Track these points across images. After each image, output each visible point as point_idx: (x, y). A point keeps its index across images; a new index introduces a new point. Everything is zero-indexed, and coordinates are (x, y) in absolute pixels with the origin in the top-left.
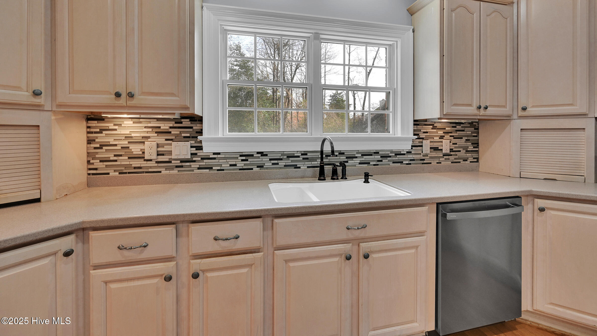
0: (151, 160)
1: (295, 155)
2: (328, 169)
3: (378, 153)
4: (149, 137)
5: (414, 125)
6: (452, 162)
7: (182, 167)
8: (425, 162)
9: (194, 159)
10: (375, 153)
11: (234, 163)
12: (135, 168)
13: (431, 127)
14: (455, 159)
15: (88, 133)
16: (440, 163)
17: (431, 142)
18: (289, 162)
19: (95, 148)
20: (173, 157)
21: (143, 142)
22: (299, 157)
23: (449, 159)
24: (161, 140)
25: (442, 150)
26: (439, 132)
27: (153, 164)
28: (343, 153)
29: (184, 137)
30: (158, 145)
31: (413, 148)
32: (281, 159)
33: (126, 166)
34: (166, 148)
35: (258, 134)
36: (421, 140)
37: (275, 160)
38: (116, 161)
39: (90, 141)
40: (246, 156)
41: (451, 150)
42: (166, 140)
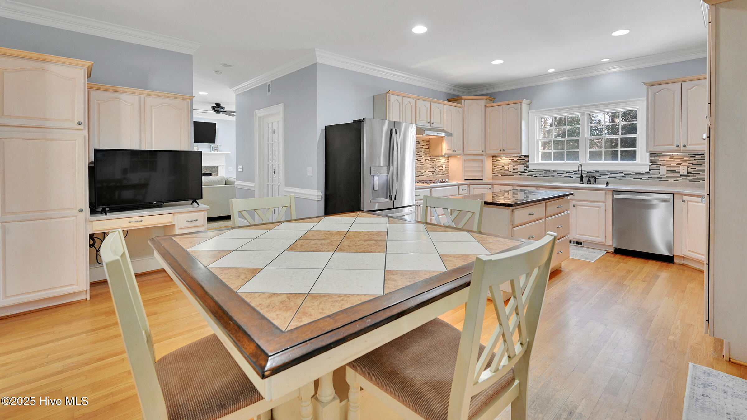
0: (511, 171)
1: (570, 172)
2: (585, 179)
3: (623, 172)
4: (510, 163)
5: (650, 156)
6: (690, 181)
7: (521, 174)
8: (662, 179)
9: (526, 172)
10: (619, 172)
11: (541, 174)
12: (506, 174)
13: (669, 157)
14: (693, 179)
15: (493, 161)
16: (678, 181)
17: (667, 167)
18: (567, 175)
19: (495, 167)
20: (518, 170)
21: (508, 165)
22: (572, 172)
23: (687, 179)
24: (514, 164)
25: (679, 172)
26: (676, 161)
27: (511, 173)
28: (598, 172)
29: (522, 163)
30: (513, 166)
31: (651, 170)
32: (563, 173)
33: (504, 173)
34: (516, 167)
35: (552, 162)
36: (659, 166)
37: (560, 174)
38: (500, 171)
39: (493, 164)
40: (547, 171)
41: (688, 173)
42: (516, 164)
